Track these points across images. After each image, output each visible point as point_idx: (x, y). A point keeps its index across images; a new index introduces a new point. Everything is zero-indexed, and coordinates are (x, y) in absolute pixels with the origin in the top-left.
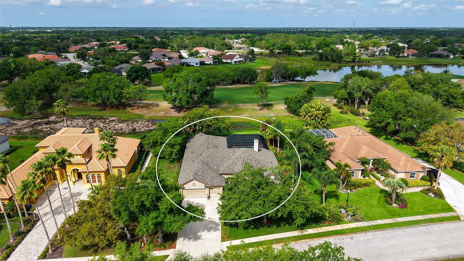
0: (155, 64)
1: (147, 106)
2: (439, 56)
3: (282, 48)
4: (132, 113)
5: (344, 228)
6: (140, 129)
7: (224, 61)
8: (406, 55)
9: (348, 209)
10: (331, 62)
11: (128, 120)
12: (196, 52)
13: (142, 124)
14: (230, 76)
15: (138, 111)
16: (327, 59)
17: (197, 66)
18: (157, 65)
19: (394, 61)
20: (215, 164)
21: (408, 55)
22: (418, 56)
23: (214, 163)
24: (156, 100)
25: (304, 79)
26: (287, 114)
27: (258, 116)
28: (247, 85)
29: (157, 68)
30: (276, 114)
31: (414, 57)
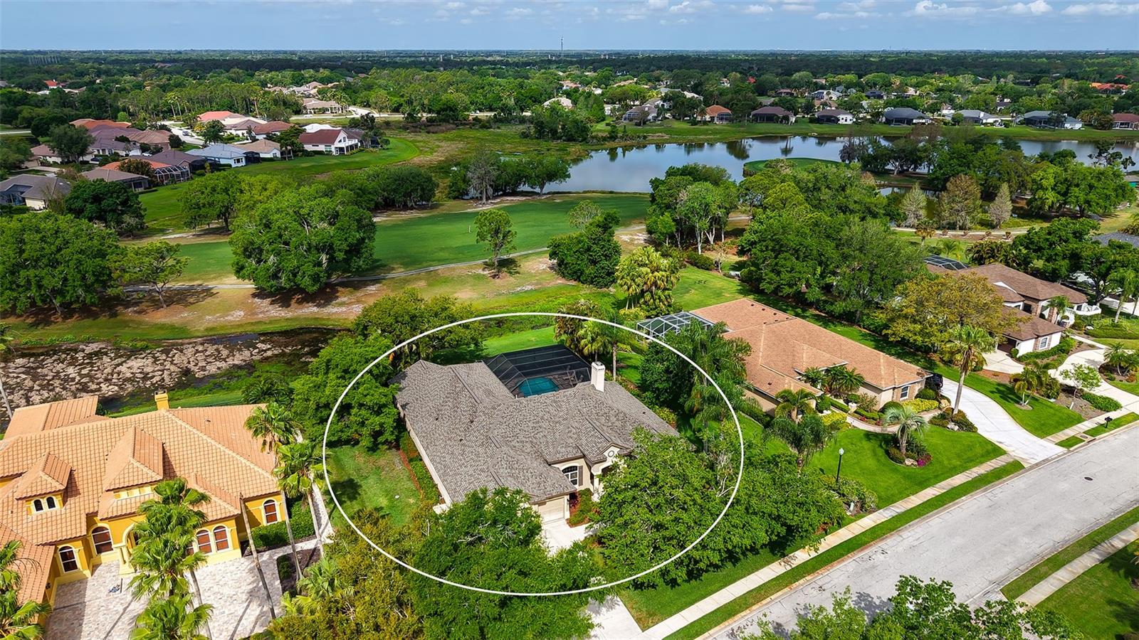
0: (122, 168)
1: (179, 298)
2: (770, 118)
3: (436, 108)
4: (147, 324)
5: (857, 533)
6: (203, 369)
7: (309, 147)
8: (708, 118)
9: (845, 490)
10: (564, 141)
11: (147, 348)
12: (213, 127)
13: (197, 351)
14: (370, 193)
15: (163, 317)
16: (554, 135)
17: (239, 165)
18: (129, 171)
19: (688, 132)
20: (524, 439)
21: (712, 118)
22: (731, 120)
23: (521, 437)
24: (197, 276)
25: (542, 188)
26: (561, 281)
27: (500, 295)
28: (415, 214)
29: (132, 180)
30: (536, 284)
31: (725, 122)
